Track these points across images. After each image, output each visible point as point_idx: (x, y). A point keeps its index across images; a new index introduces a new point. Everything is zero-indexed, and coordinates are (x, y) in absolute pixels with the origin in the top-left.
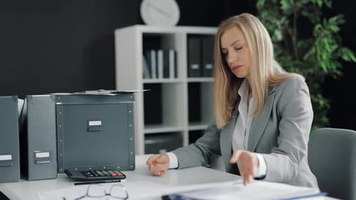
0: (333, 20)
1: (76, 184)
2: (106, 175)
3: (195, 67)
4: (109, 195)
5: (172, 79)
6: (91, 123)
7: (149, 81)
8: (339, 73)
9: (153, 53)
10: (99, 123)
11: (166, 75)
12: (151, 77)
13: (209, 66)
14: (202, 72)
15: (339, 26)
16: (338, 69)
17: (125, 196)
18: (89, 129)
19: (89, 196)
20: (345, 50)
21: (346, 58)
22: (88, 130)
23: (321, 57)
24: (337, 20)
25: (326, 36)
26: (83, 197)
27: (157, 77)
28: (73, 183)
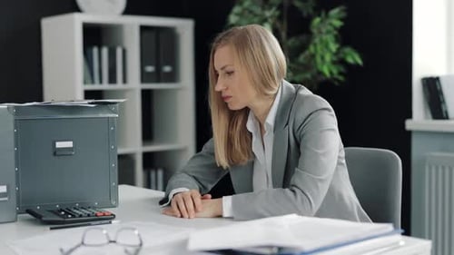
0: (334, 12)
1: (51, 229)
2: (89, 215)
3: (150, 69)
4: (114, 242)
5: (119, 85)
6: (59, 145)
7: (90, 87)
8: (341, 78)
9: (95, 50)
10: (69, 144)
11: (112, 79)
12: (93, 82)
13: (167, 69)
14: (158, 77)
15: (341, 20)
16: (340, 73)
17: (138, 243)
18: (56, 152)
19: (85, 245)
20: (348, 50)
21: (350, 60)
22: (55, 154)
23: (323, 58)
24: (339, 13)
25: (328, 32)
26: (78, 246)
27: (101, 82)
28: (48, 228)
